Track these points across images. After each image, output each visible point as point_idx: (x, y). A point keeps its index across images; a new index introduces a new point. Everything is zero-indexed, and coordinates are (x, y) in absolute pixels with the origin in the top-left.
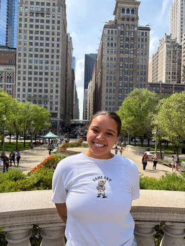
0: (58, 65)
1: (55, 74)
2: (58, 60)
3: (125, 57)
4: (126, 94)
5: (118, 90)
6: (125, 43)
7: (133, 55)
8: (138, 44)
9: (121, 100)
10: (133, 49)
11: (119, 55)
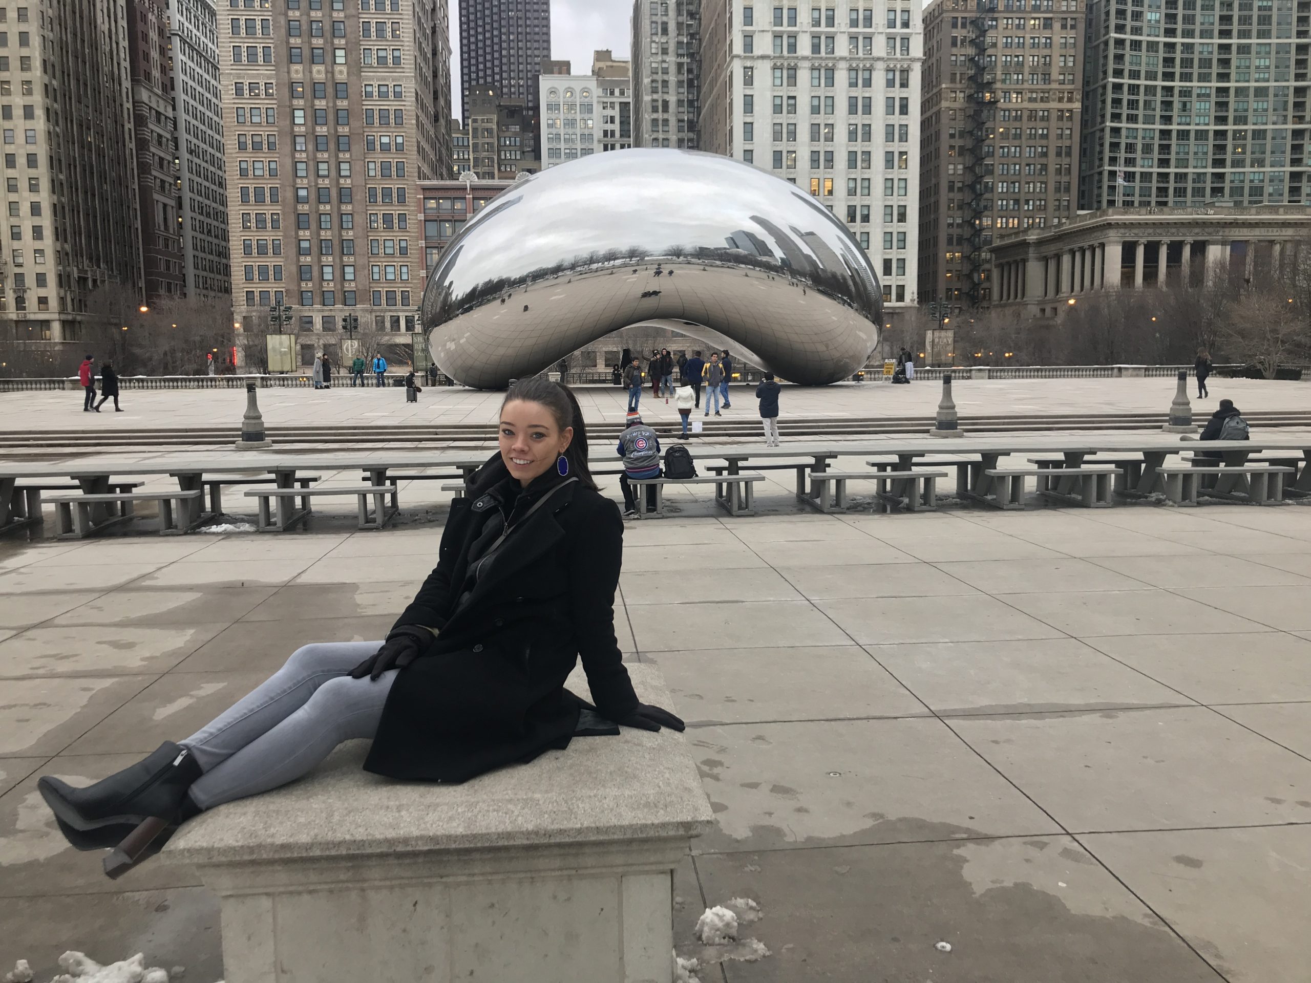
0: (30, 124)
1: (21, 161)
2: (28, 100)
3: (312, 79)
4: (329, 233)
5: (292, 218)
6: (304, 18)
7: (344, 69)
8: (361, 20)
9: (309, 259)
10: (343, 41)
11: (286, 70)
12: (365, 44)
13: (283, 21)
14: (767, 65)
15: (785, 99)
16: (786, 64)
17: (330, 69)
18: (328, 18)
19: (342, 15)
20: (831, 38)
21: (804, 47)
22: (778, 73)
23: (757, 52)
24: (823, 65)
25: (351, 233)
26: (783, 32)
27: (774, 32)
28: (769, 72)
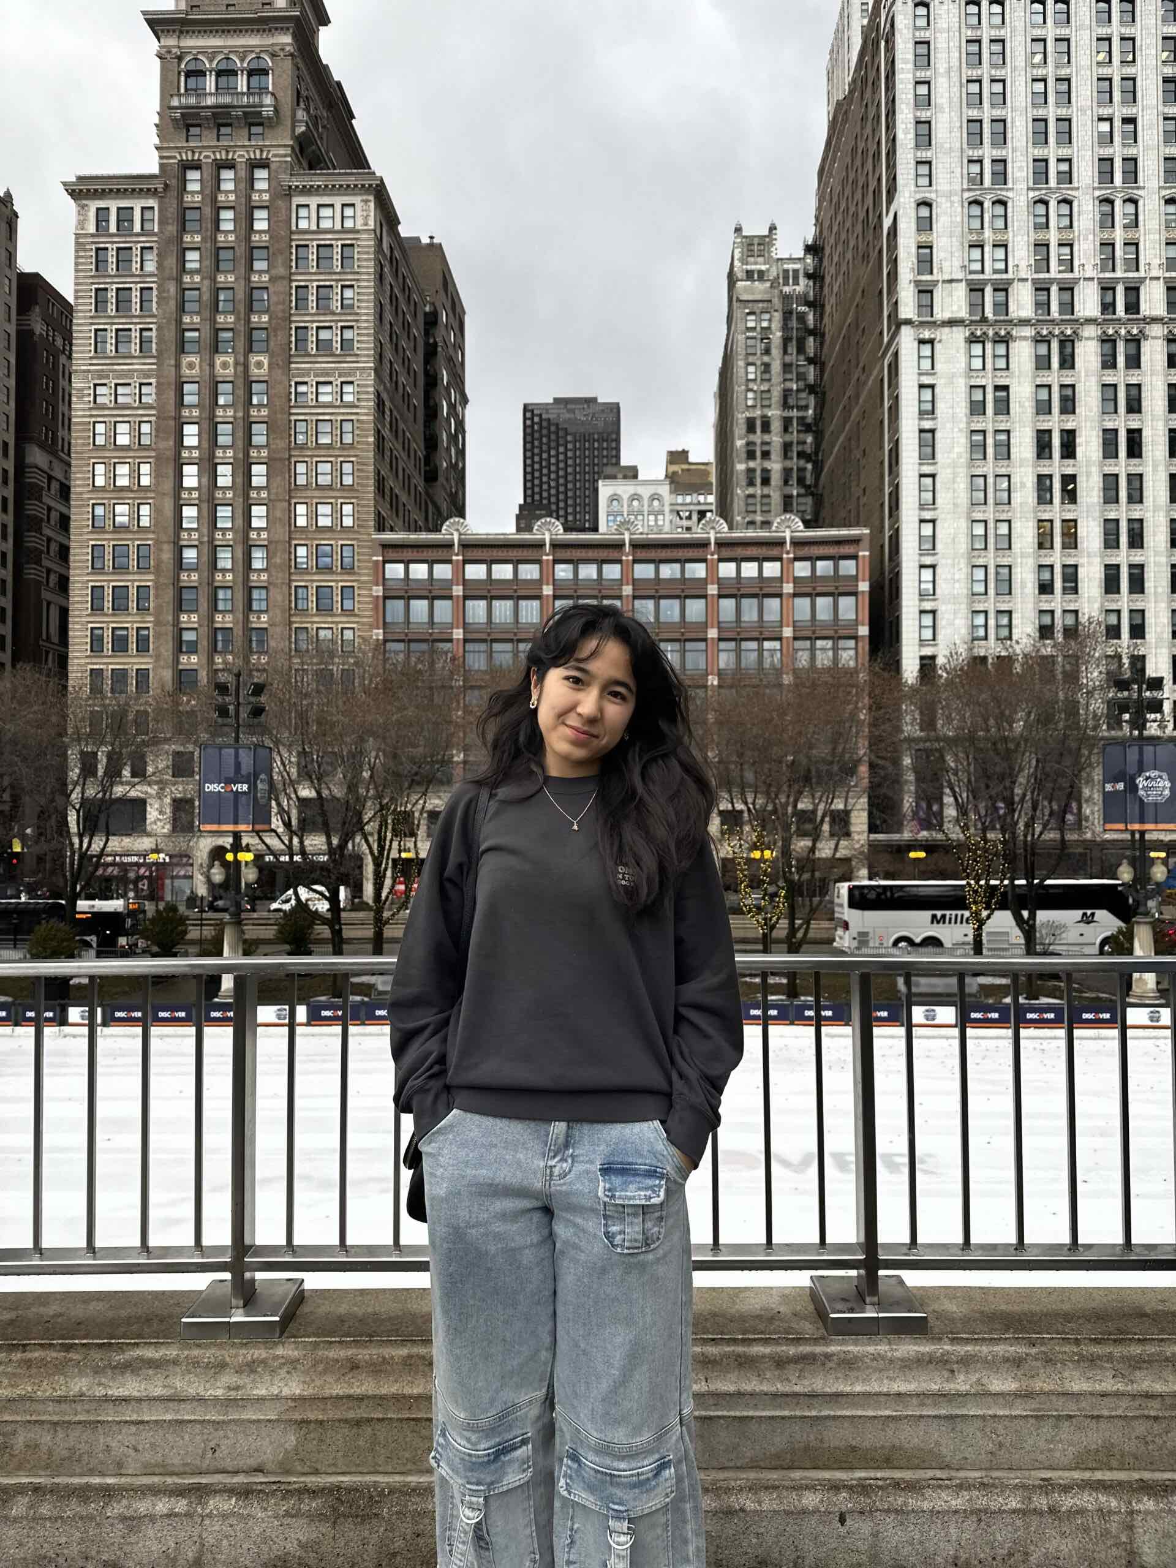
3: (213, 375)
4: (229, 618)
5: (169, 594)
6: (207, 283)
7: (264, 359)
8: (294, 284)
9: (194, 659)
10: (265, 318)
11: (173, 362)
12: (298, 320)
13: (172, 288)
14: (959, 335)
15: (990, 390)
16: (991, 333)
17: (242, 359)
18: (242, 282)
19: (265, 278)
20: (1068, 289)
21: (1023, 302)
22: (977, 349)
23: (940, 314)
24: (1057, 332)
25: (264, 618)
26: (985, 282)
27: (969, 283)
28: (962, 344)
